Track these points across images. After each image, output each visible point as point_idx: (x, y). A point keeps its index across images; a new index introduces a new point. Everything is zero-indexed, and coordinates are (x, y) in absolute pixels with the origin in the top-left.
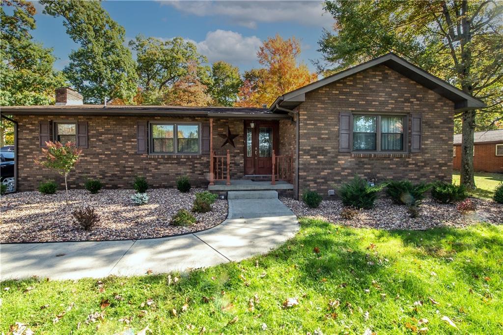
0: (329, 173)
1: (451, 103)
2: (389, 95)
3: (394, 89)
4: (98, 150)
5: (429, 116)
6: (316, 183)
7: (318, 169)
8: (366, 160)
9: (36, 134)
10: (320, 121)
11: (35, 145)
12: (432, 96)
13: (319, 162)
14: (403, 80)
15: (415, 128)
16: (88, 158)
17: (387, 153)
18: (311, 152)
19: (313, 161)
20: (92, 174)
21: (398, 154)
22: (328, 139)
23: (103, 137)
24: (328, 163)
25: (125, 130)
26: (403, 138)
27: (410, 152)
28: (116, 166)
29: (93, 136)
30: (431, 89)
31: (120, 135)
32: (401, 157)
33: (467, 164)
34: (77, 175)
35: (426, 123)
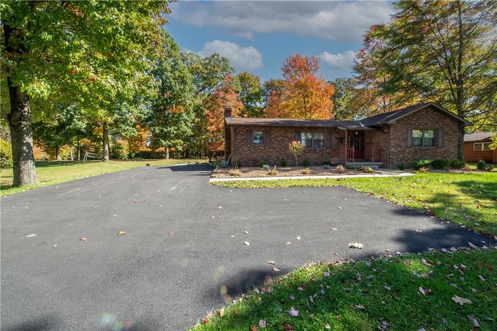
0: (402, 157)
1: (456, 123)
2: (428, 120)
3: (431, 118)
4: (276, 146)
5: (446, 130)
6: (397, 161)
7: (397, 154)
8: (418, 150)
9: (244, 137)
10: (399, 132)
11: (243, 142)
12: (447, 120)
13: (399, 151)
14: (435, 113)
15: (440, 135)
16: (270, 150)
17: (427, 148)
18: (395, 147)
19: (396, 151)
20: (272, 158)
21: (433, 147)
22: (402, 140)
23: (278, 139)
24: (402, 152)
25: (289, 135)
26: (434, 141)
27: (438, 146)
28: (285, 154)
29: (273, 138)
30: (448, 117)
31: (287, 137)
32: (433, 149)
33: (460, 154)
34: (265, 159)
35: (445, 133)
